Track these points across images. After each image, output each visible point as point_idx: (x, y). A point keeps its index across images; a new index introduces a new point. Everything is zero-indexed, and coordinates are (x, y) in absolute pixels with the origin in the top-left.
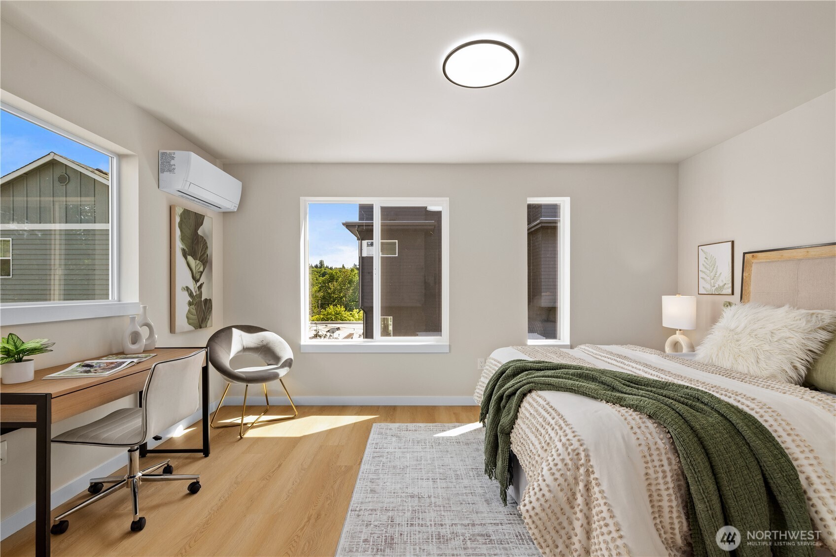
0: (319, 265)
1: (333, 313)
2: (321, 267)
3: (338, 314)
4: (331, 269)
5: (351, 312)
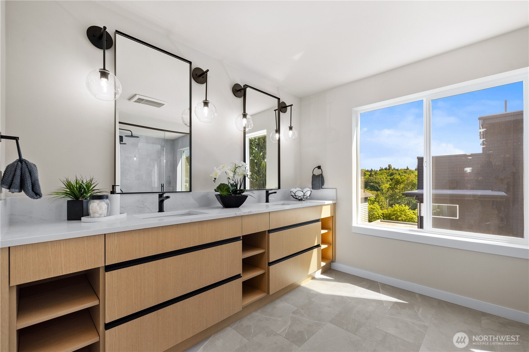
0: (388, 168)
1: (399, 210)
2: (389, 169)
3: (403, 211)
4: (397, 170)
5: (413, 211)
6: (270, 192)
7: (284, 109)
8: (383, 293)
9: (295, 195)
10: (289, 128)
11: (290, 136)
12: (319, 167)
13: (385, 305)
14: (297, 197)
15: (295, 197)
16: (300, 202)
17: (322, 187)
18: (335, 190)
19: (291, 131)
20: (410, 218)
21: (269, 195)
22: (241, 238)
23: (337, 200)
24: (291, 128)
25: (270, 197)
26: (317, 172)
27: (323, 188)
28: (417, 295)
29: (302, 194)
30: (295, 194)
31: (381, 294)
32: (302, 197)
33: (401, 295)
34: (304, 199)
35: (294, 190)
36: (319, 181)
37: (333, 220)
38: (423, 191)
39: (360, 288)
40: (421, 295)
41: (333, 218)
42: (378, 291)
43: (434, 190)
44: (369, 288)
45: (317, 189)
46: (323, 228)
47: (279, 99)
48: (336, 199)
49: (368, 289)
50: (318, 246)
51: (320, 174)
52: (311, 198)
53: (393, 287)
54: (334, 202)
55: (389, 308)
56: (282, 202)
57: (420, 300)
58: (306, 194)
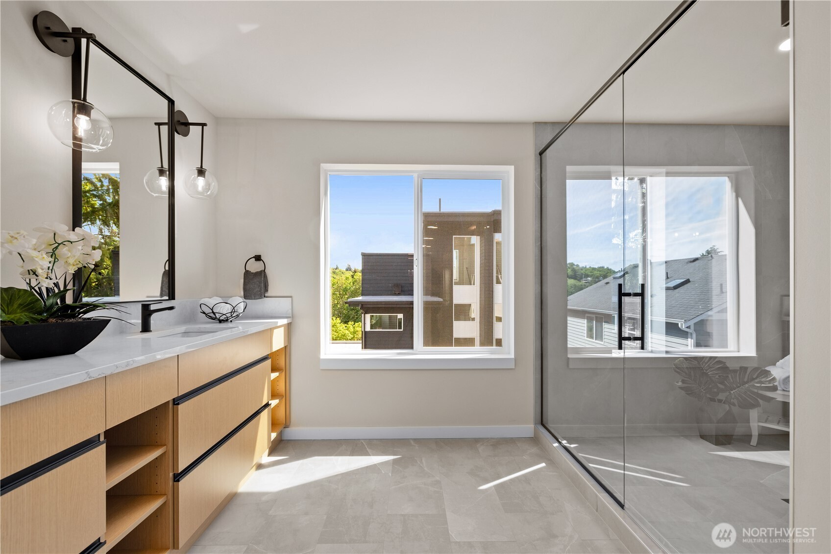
6: (153, 307)
7: (183, 127)
8: (374, 455)
9: (213, 312)
10: (196, 171)
11: (200, 189)
12: (258, 258)
13: (383, 472)
14: (218, 316)
15: (212, 315)
16: (223, 325)
17: (266, 295)
18: (290, 299)
19: (201, 179)
20: (342, 335)
21: (150, 315)
22: (102, 439)
23: (292, 317)
24: (201, 172)
25: (154, 319)
26: (255, 267)
27: (267, 297)
28: (412, 442)
29: (228, 309)
30: (212, 310)
31: (372, 457)
32: (229, 315)
33: (395, 449)
34: (231, 320)
35: (211, 302)
36: (260, 283)
37: (287, 353)
38: (413, 298)
39: (340, 458)
40: (416, 440)
41: (286, 349)
42: (367, 454)
43: (424, 296)
44: (352, 454)
45: (255, 299)
46: (274, 370)
47: (171, 102)
48: (291, 315)
49: (353, 456)
50: (267, 405)
51: (261, 271)
52: (247, 315)
53: (381, 440)
54: (289, 320)
55: (390, 474)
56: (183, 328)
57: (417, 448)
58: (237, 310)
